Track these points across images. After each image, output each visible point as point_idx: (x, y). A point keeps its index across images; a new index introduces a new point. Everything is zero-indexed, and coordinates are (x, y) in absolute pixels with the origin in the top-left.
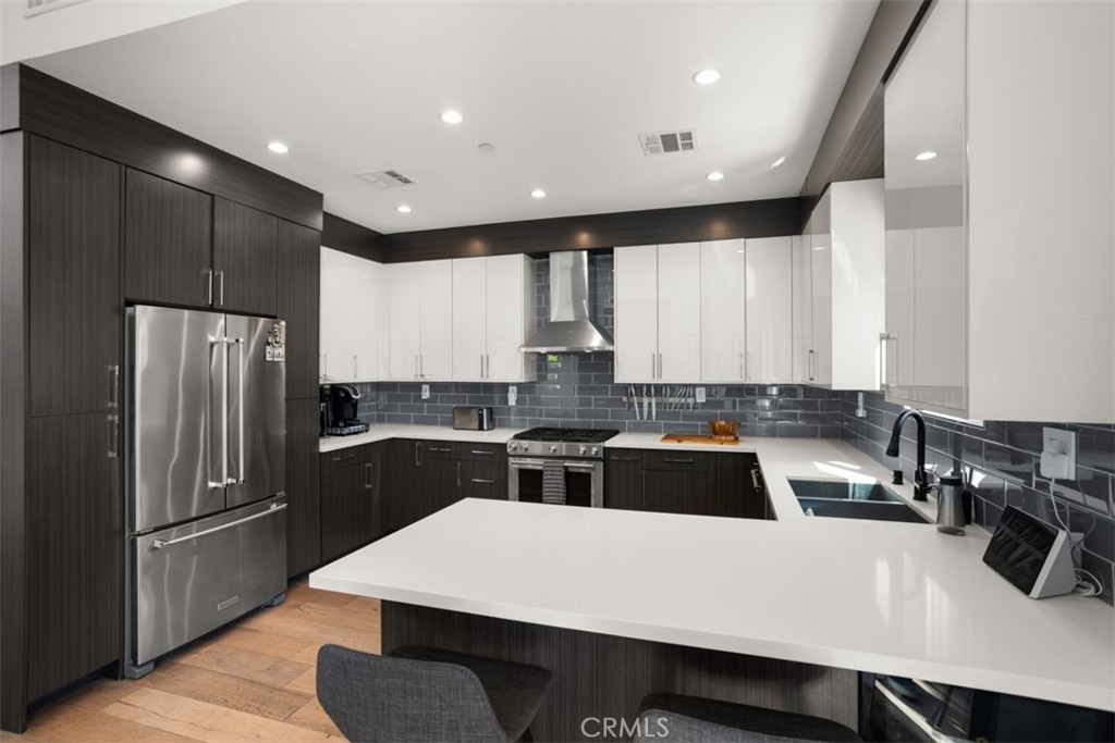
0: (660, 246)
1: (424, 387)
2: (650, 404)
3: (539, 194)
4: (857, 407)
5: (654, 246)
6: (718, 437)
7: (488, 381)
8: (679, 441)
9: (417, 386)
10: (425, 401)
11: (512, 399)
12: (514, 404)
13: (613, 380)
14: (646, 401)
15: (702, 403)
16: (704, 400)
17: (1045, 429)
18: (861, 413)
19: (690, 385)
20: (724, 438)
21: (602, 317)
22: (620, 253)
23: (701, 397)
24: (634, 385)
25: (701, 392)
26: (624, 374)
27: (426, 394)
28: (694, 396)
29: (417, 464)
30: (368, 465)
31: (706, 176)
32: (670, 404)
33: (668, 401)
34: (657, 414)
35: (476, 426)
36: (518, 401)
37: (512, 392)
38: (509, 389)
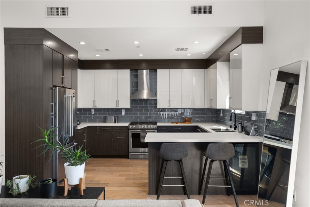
0: (170, 70)
1: (92, 110)
2: (166, 114)
3: (141, 55)
4: (220, 113)
5: (169, 70)
6: (186, 122)
7: (118, 108)
8: (177, 124)
9: (90, 110)
10: (93, 115)
11: (123, 113)
12: (124, 115)
13: (157, 107)
14: (164, 113)
15: (180, 114)
18: (221, 115)
19: (177, 108)
20: (188, 122)
21: (153, 89)
22: (159, 71)
24: (161, 108)
25: (180, 111)
26: (160, 105)
27: (93, 113)
28: (178, 111)
29: (98, 134)
30: (84, 134)
31: (187, 55)
32: (171, 114)
33: (171, 113)
34: (168, 117)
35: (114, 122)
36: (125, 114)
37: (123, 111)
38: (123, 110)
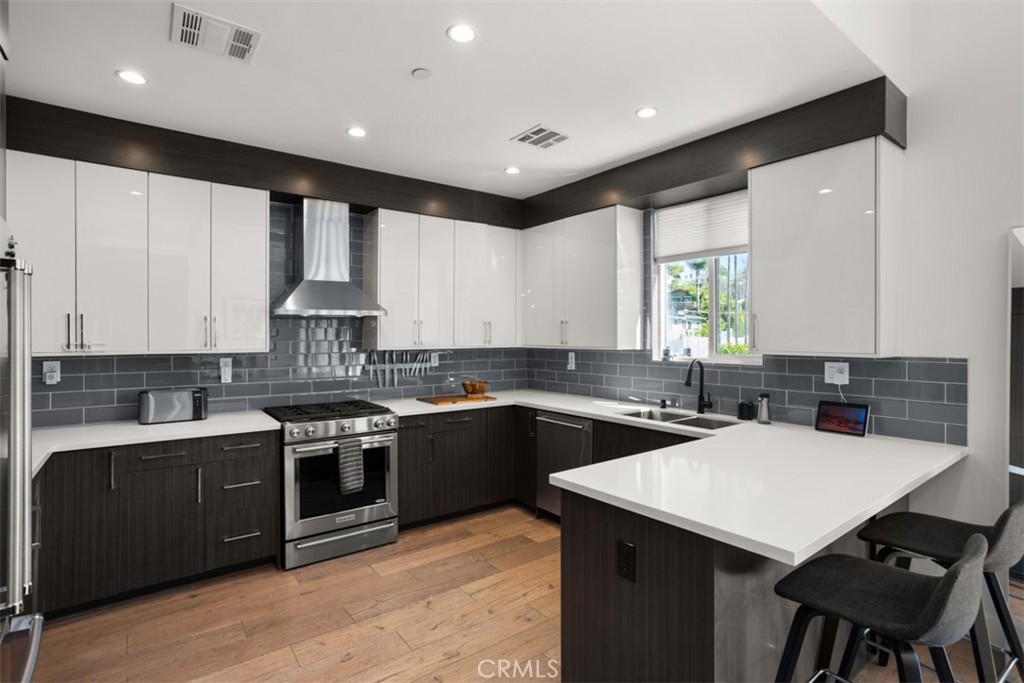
2: (392, 371)
3: (357, 132)
5: (417, 216)
7: (213, 351)
8: (454, 402)
12: (230, 380)
13: (376, 346)
14: (388, 368)
15: (436, 367)
16: (437, 365)
17: (827, 364)
18: (570, 367)
19: (427, 350)
22: (383, 215)
23: (435, 362)
25: (434, 357)
26: (386, 340)
27: (54, 377)
28: (429, 361)
29: (113, 485)
31: (505, 170)
32: (411, 370)
33: (407, 366)
34: (398, 380)
35: (190, 417)
36: (235, 376)
37: (226, 366)
38: (222, 361)
